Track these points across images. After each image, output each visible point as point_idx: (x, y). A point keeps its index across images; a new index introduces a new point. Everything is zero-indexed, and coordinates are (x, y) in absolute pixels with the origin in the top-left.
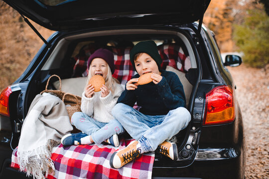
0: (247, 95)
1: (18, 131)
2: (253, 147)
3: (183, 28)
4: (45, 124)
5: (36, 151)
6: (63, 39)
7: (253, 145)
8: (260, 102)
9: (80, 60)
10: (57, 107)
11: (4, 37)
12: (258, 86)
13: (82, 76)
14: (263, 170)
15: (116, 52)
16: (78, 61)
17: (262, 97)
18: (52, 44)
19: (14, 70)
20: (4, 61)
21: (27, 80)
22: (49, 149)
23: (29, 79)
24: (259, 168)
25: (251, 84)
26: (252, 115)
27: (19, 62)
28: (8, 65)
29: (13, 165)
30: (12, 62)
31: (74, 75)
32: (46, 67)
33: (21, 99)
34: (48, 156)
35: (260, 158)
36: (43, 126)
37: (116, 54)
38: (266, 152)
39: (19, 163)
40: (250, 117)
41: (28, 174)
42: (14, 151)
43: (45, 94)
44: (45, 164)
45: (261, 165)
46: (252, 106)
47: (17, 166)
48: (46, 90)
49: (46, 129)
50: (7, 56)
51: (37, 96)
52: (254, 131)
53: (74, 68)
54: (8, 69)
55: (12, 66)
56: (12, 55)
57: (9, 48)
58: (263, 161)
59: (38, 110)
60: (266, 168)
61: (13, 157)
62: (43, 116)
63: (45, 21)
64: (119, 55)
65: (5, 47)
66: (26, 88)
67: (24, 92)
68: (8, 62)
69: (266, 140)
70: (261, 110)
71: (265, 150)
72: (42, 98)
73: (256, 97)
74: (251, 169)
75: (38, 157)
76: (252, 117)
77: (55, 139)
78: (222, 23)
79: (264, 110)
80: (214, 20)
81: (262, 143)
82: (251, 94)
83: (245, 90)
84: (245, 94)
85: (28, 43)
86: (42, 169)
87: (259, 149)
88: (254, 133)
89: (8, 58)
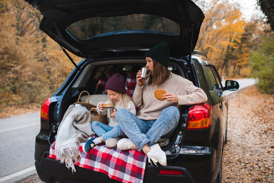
0: (254, 118)
1: (54, 131)
2: (247, 162)
3: (179, 60)
4: (76, 128)
5: (68, 145)
6: (90, 65)
7: (248, 160)
8: (264, 125)
9: (101, 81)
10: (85, 116)
11: (29, 56)
12: (266, 111)
13: (102, 93)
14: (251, 179)
15: (130, 76)
16: (100, 82)
17: (266, 120)
18: (81, 67)
19: (35, 87)
20: (27, 78)
21: (61, 94)
22: (78, 143)
23: (64, 94)
24: (247, 177)
25: (260, 109)
26: (254, 136)
27: (40, 80)
28: (30, 83)
29: (50, 156)
30: (34, 80)
31: (96, 92)
32: (76, 85)
33: (57, 109)
34: (77, 148)
35: (250, 170)
36: (74, 129)
37: (129, 78)
38: (257, 166)
39: (56, 154)
40: (251, 138)
41: (62, 161)
42: (52, 145)
43: (77, 105)
44: (75, 154)
45: (250, 175)
46: (256, 129)
47: (54, 157)
48: (78, 102)
49: (76, 132)
50: (30, 73)
51: (71, 106)
52: (252, 149)
53: (97, 87)
54: (30, 86)
55: (34, 84)
56: (34, 73)
57: (32, 66)
58: (252, 173)
59: (72, 117)
60: (253, 177)
61: (51, 150)
62: (75, 122)
63: (77, 50)
64: (132, 78)
65: (28, 65)
66: (61, 100)
67: (59, 103)
68: (30, 80)
69: (260, 157)
70: (263, 132)
71: (257, 164)
72: (75, 108)
73: (261, 120)
74: (240, 178)
75: (70, 149)
76: (253, 138)
77: (82, 137)
78: (241, 47)
79: (266, 132)
80: (232, 44)
81: (256, 159)
82: (257, 118)
83: (253, 114)
84: (252, 117)
85: (50, 62)
86: (72, 158)
87: (251, 163)
88: (251, 151)
89: (30, 76)
